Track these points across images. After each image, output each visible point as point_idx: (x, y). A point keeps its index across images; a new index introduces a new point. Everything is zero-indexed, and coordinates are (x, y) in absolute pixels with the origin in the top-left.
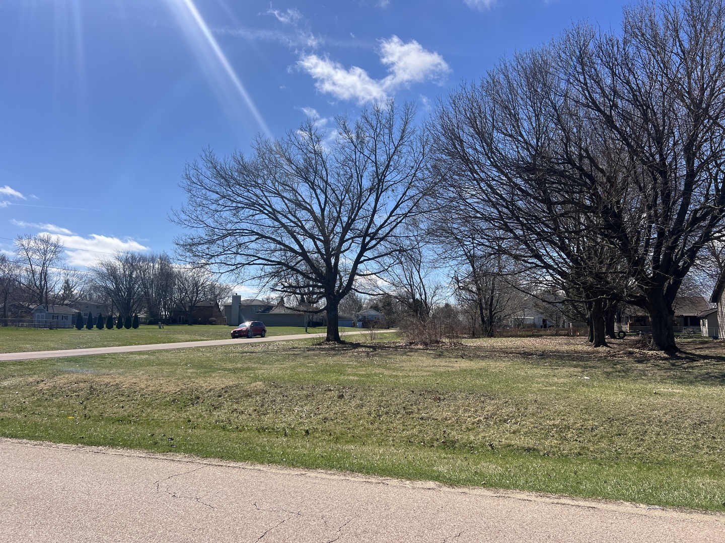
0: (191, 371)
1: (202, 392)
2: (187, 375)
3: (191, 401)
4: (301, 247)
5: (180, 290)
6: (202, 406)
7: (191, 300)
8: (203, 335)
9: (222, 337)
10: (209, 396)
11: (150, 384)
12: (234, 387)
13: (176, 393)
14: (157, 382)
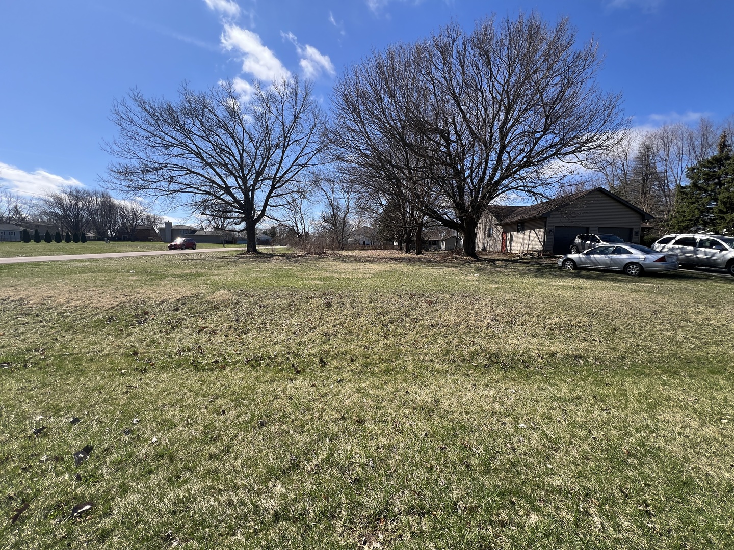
0: (134, 278)
1: (151, 306)
2: (129, 283)
3: (137, 318)
4: (224, 182)
5: (122, 218)
6: (153, 325)
7: (132, 225)
8: (144, 248)
9: (160, 249)
10: (161, 311)
11: (73, 297)
12: (194, 297)
13: (113, 308)
14: (85, 295)
